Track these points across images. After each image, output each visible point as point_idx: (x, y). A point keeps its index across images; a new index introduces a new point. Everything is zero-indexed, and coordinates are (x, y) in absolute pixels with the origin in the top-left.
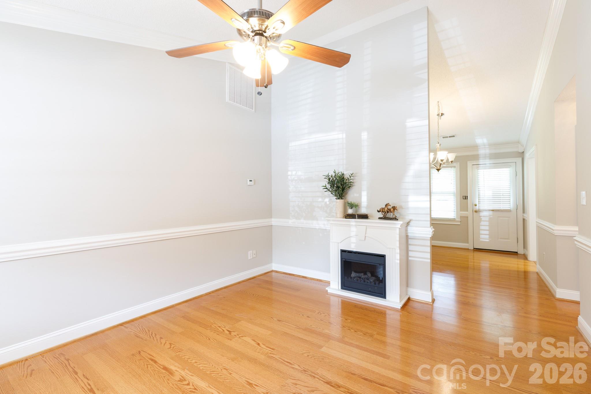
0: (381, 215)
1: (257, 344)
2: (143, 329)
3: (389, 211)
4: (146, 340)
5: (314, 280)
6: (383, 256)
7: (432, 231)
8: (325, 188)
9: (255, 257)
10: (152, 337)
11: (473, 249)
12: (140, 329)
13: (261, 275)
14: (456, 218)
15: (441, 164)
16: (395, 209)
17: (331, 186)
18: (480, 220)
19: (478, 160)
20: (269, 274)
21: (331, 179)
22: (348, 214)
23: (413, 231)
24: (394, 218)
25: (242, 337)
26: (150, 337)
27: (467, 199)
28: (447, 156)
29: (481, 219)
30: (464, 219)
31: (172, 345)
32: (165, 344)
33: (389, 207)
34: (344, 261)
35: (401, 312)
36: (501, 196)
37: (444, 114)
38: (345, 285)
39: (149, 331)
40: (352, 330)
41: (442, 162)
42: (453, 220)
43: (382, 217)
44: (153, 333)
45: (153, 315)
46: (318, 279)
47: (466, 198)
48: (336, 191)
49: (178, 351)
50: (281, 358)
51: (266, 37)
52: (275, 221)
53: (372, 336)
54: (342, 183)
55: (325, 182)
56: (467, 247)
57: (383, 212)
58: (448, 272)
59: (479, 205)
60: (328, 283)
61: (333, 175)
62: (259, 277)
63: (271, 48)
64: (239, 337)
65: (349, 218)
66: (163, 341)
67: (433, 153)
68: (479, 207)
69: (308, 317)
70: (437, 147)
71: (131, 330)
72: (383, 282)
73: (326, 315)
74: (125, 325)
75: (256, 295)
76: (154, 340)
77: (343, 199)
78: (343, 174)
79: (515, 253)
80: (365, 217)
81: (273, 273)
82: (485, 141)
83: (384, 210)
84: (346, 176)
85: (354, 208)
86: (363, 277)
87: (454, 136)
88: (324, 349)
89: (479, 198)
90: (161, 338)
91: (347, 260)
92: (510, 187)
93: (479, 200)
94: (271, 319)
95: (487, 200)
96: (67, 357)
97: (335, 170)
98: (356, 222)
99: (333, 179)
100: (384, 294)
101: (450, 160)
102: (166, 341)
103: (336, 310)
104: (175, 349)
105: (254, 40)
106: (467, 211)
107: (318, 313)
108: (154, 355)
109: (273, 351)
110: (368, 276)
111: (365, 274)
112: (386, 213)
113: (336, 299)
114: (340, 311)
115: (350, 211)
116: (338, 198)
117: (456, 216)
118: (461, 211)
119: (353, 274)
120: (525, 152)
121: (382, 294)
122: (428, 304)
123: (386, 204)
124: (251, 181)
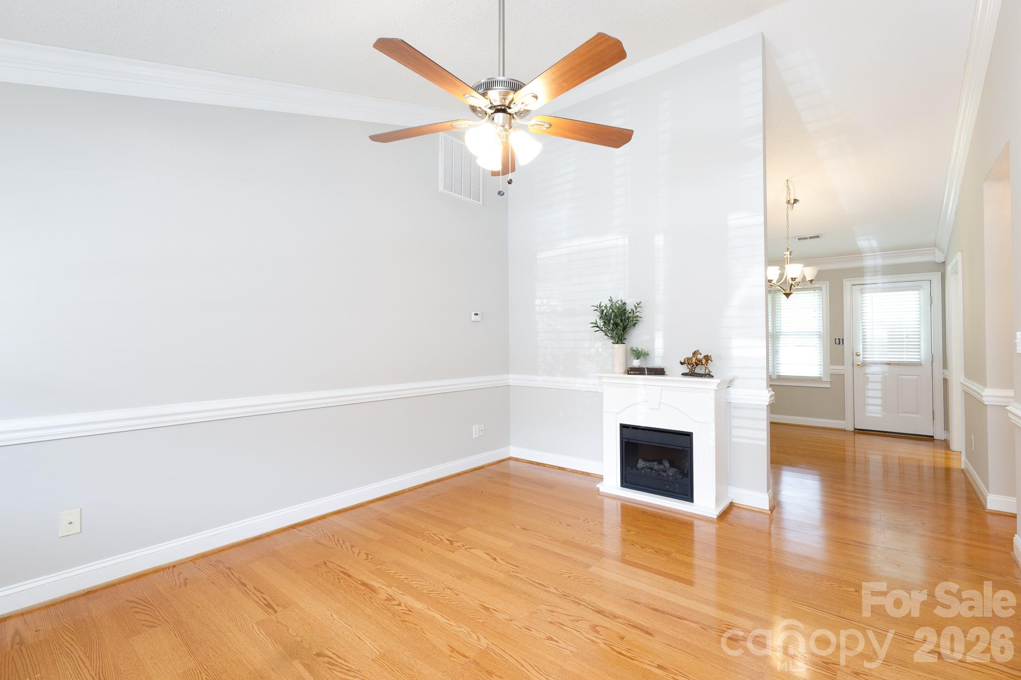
0: (685, 369)
1: (491, 558)
2: (324, 534)
3: (699, 363)
4: (331, 548)
5: (577, 473)
6: (689, 435)
7: (769, 396)
8: (595, 326)
9: (483, 434)
10: (339, 545)
11: (853, 429)
12: (320, 533)
13: (492, 464)
14: (822, 377)
15: (792, 285)
16: (709, 360)
17: (604, 322)
18: (867, 381)
19: (863, 277)
20: (506, 462)
21: (605, 311)
22: (632, 367)
23: (737, 394)
24: (707, 374)
25: (469, 549)
26: (336, 544)
27: (843, 344)
28: (803, 272)
29: (868, 378)
30: (838, 379)
31: (369, 555)
32: (358, 554)
33: (699, 357)
34: (625, 442)
35: (717, 523)
36: (903, 338)
37: (798, 200)
38: (627, 481)
39: (334, 537)
40: (637, 546)
41: (793, 283)
42: (818, 380)
43: (688, 372)
44: (340, 540)
45: (336, 516)
46: (583, 472)
47: (840, 341)
48: (613, 330)
49: (379, 563)
50: (529, 577)
51: (510, 114)
52: (513, 379)
53: (667, 554)
54: (623, 318)
55: (595, 317)
56: (842, 427)
57: (688, 364)
58: (804, 466)
59: (863, 354)
60: (600, 478)
61: (609, 305)
62: (490, 468)
63: (517, 129)
64: (466, 549)
65: (633, 374)
66: (356, 550)
67: (779, 267)
68: (863, 358)
69: (568, 525)
70: (785, 256)
71: (308, 535)
72: (689, 477)
73: (596, 524)
74: (298, 528)
75: (486, 493)
76: (342, 548)
77: (624, 343)
78: (625, 303)
79: (930, 438)
80: (660, 372)
81: (511, 461)
82: (874, 243)
83: (690, 362)
84: (629, 307)
85: (642, 358)
86: (656, 467)
87: (818, 237)
88: (592, 569)
89: (863, 342)
90: (352, 546)
91: (630, 441)
92: (919, 323)
93: (863, 345)
94: (512, 526)
95: (878, 345)
96: (227, 565)
97: (611, 297)
98: (645, 379)
99: (608, 312)
100: (690, 495)
101: (808, 278)
102: (360, 550)
103: (612, 517)
104: (374, 560)
105: (493, 119)
106: (843, 364)
107: (584, 521)
108: (347, 567)
109: (517, 568)
110: (664, 466)
111: (660, 463)
112: (693, 366)
113: (613, 502)
114: (619, 519)
115: (636, 363)
116: (616, 341)
117: (822, 374)
118: (832, 363)
119: (641, 464)
120: (946, 263)
121: (688, 495)
122: (762, 513)
123: (693, 352)
124: (476, 314)
